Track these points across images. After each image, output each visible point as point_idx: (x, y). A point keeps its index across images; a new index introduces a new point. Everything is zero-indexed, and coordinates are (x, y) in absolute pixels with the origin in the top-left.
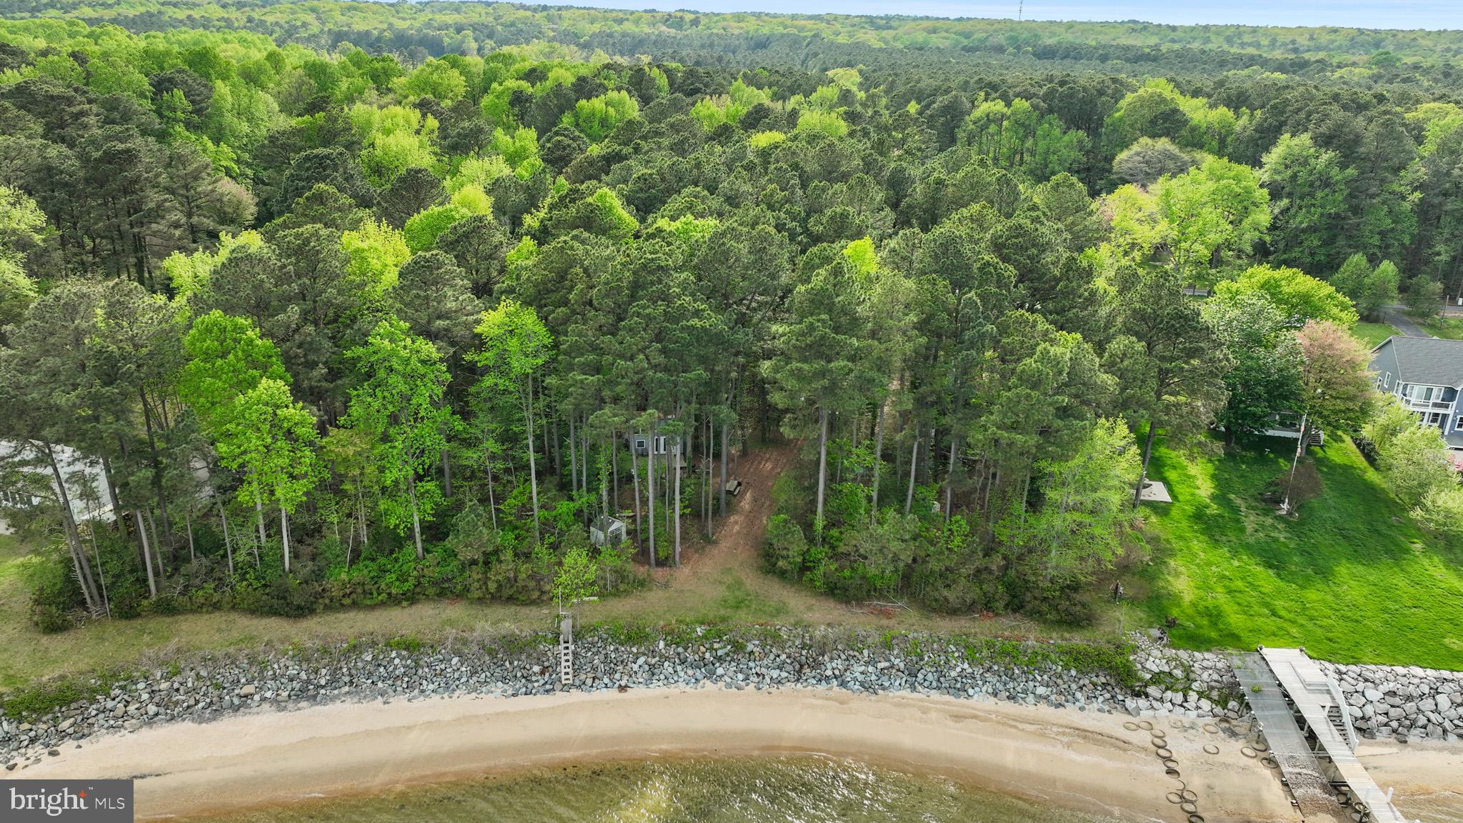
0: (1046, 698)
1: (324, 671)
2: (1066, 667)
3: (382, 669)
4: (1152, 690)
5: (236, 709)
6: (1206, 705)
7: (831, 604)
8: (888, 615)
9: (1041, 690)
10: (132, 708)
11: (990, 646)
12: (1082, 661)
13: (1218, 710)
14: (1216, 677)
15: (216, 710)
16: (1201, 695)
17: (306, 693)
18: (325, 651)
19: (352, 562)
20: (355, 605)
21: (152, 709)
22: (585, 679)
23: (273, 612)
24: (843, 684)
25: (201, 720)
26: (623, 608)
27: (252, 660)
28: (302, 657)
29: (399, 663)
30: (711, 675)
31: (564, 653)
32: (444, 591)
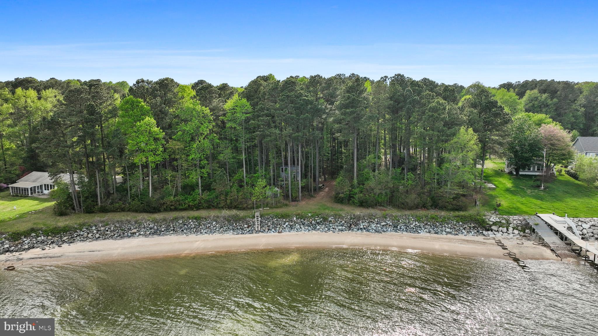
0: (450, 233)
1: (163, 226)
2: (457, 222)
3: (186, 226)
4: (493, 227)
5: (129, 237)
6: (516, 232)
8: (385, 209)
9: (448, 230)
10: (90, 235)
11: (426, 216)
12: (464, 219)
13: (522, 233)
14: (519, 222)
15: (122, 237)
16: (514, 228)
17: (156, 232)
18: (164, 221)
19: (175, 196)
20: (176, 209)
21: (97, 235)
22: (265, 228)
23: (145, 212)
24: (368, 231)
25: (116, 240)
26: (279, 211)
27: (136, 222)
28: (155, 222)
29: (192, 224)
30: (315, 229)
31: (257, 221)
32: (210, 206)
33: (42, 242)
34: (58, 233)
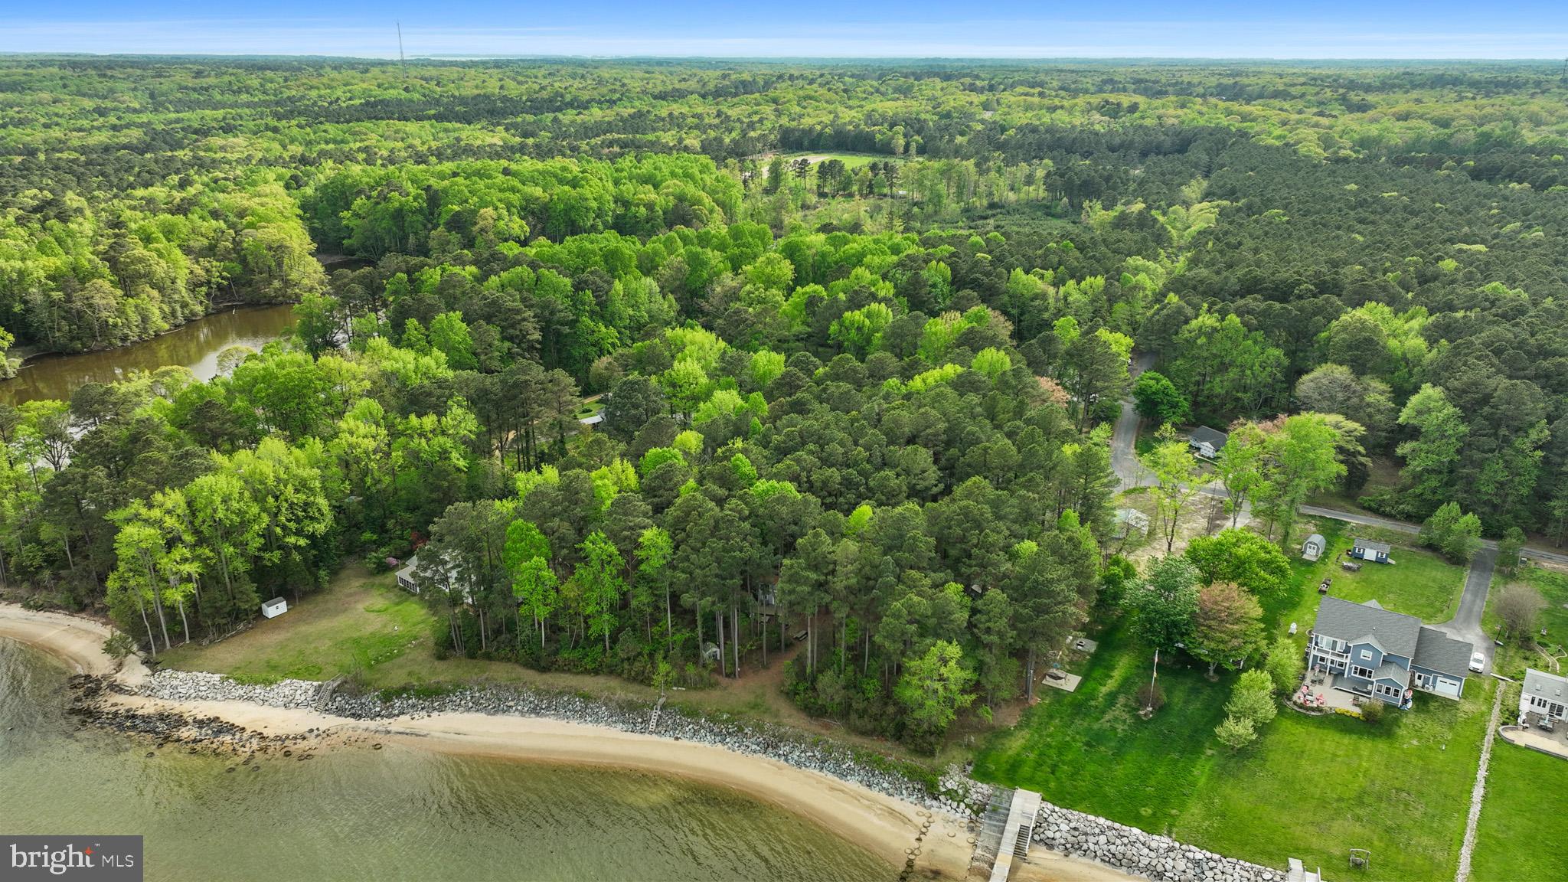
0: (887, 790)
1: (545, 702)
2: (903, 776)
3: (570, 706)
4: (943, 798)
5: (504, 712)
6: (968, 812)
7: (803, 716)
8: (827, 727)
9: (885, 785)
10: (463, 702)
11: (869, 755)
12: (912, 774)
13: (972, 817)
14: (979, 798)
15: (496, 711)
16: (967, 806)
17: (535, 711)
18: (548, 692)
19: (574, 648)
20: (569, 671)
21: (470, 704)
22: (661, 728)
23: (532, 667)
24: (786, 760)
25: (489, 714)
26: (695, 697)
27: (516, 690)
28: (538, 693)
29: (578, 704)
30: (723, 741)
31: (655, 715)
32: (612, 672)
33: (413, 706)
34: (430, 696)
